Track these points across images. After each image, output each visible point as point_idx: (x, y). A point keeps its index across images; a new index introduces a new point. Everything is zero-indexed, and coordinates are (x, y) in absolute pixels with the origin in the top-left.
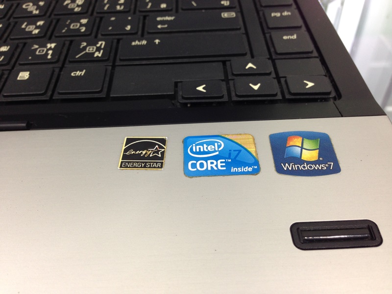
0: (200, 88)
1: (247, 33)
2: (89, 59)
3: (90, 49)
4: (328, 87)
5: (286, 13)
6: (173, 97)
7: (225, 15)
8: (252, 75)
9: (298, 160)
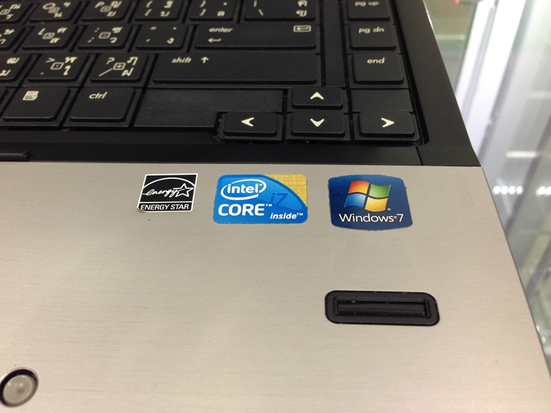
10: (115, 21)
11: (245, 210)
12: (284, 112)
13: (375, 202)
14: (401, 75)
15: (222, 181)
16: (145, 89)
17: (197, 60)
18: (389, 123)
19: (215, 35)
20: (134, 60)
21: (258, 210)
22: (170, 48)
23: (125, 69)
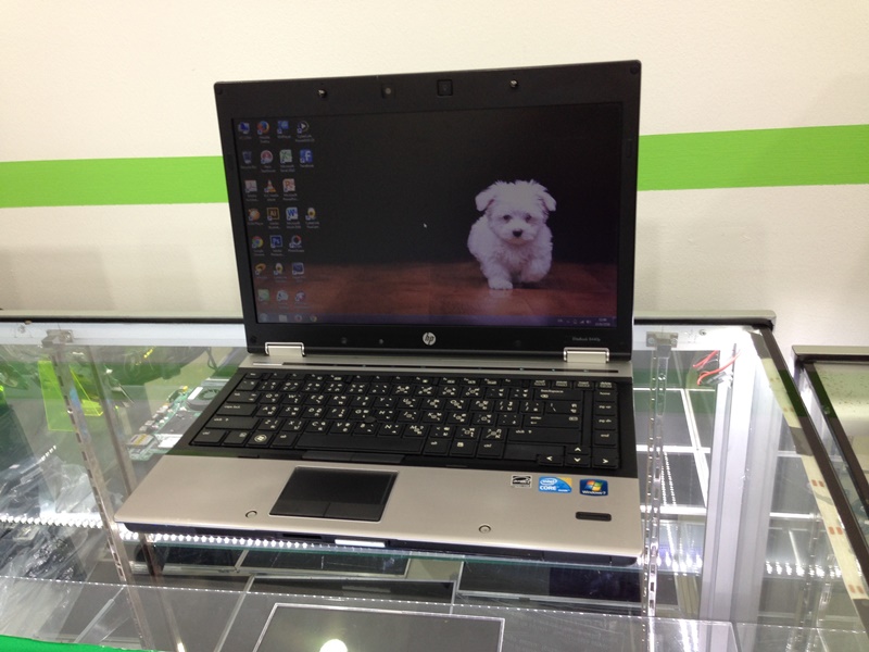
0: (549, 458)
1: (582, 431)
2: (492, 439)
3: (493, 433)
4: (616, 463)
5: (608, 421)
6: (535, 461)
7: (571, 419)
8: (578, 455)
9: (590, 490)
10: (487, 412)
11: (549, 488)
12: (564, 455)
13: (596, 488)
14: (616, 442)
15: (541, 479)
16: (506, 443)
17: (526, 432)
18: (606, 461)
19: (534, 420)
20: (499, 431)
21: (554, 488)
22: (514, 425)
23: (497, 434)
